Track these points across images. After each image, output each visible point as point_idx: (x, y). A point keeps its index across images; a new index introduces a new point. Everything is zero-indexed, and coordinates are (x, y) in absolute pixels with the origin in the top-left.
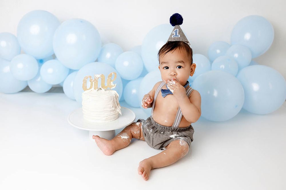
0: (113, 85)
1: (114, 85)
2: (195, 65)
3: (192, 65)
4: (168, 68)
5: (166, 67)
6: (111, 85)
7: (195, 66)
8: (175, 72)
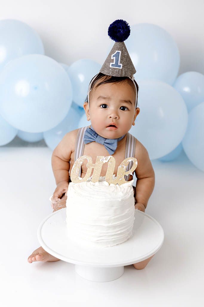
5: (103, 105)
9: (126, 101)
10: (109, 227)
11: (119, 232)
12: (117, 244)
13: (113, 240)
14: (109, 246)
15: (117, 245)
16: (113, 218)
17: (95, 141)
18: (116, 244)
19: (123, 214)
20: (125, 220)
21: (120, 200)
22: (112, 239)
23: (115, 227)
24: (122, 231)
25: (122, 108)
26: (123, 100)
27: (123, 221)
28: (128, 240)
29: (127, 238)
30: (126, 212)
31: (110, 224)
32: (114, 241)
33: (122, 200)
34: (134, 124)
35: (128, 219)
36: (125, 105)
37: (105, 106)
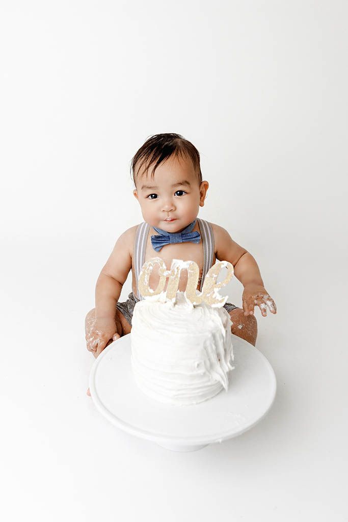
0: (219, 297)
1: (220, 299)
2: (206, 184)
3: (203, 185)
4: (156, 196)
5: (151, 195)
6: (214, 297)
7: (206, 186)
8: (173, 205)
9: (181, 184)
12: (206, 399)
13: (200, 394)
14: (194, 402)
25: (178, 193)
26: (176, 183)
32: (202, 396)
34: (202, 205)
36: (180, 188)
37: (155, 196)
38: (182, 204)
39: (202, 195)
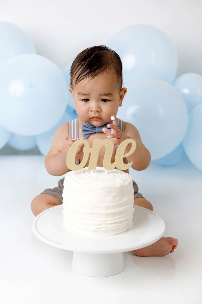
10: (107, 215)
11: (118, 220)
14: (108, 235)
15: (117, 234)
16: (111, 205)
17: (96, 132)
18: (114, 234)
19: (122, 201)
20: (124, 208)
21: (119, 186)
22: (111, 227)
23: (114, 214)
24: (121, 220)
27: (122, 208)
28: (128, 230)
29: (127, 229)
30: (126, 199)
31: (109, 211)
33: (121, 187)
35: (127, 206)
37: (87, 100)
38: (105, 108)
39: (121, 97)
